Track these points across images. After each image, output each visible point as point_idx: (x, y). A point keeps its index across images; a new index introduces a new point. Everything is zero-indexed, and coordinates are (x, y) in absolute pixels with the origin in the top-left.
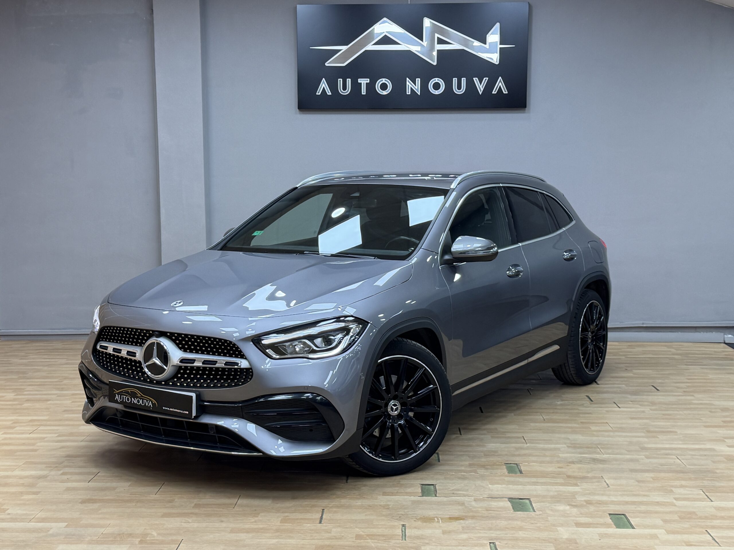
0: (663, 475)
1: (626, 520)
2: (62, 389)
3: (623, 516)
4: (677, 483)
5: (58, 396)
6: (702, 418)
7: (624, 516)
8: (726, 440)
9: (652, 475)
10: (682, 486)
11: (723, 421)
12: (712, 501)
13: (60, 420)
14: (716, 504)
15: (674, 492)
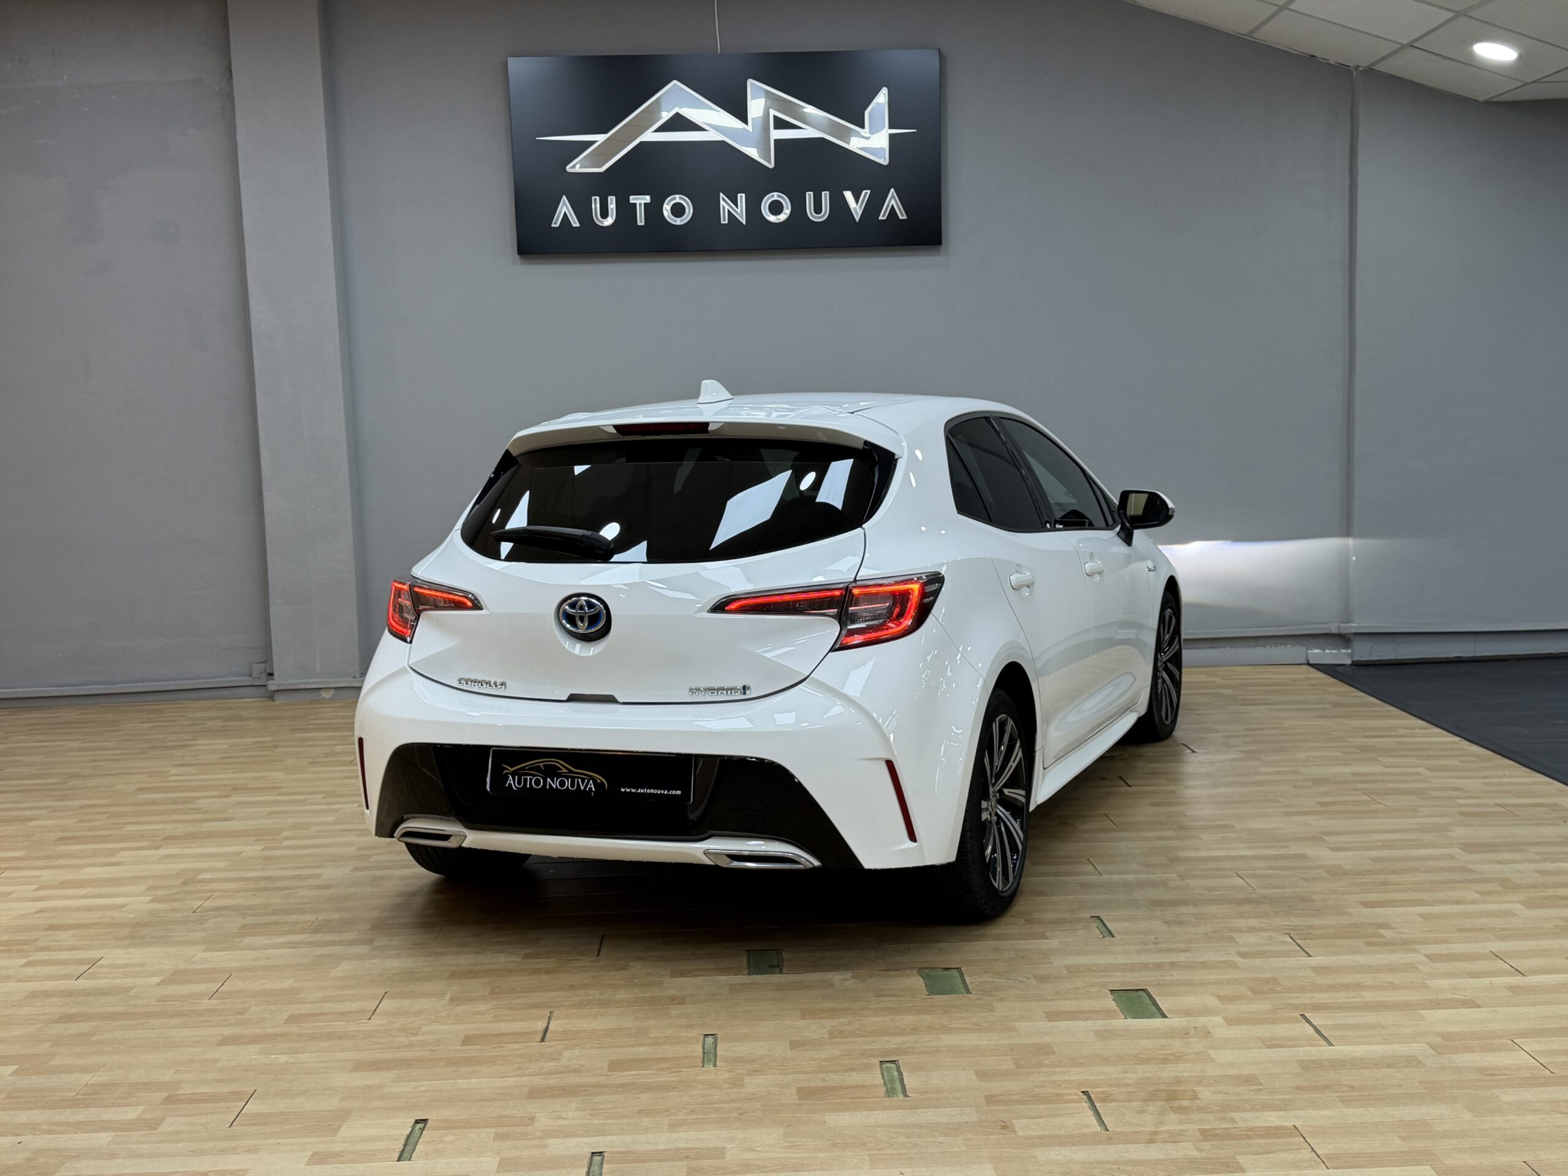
0: (1212, 909)
1: (1148, 1001)
2: (63, 798)
3: (1142, 993)
4: (1241, 923)
5: (53, 811)
6: (1281, 800)
7: (1145, 992)
8: (1325, 838)
9: (1192, 910)
10: (1251, 930)
11: (1319, 803)
12: (1310, 956)
13: (48, 857)
14: (1318, 960)
15: (1236, 942)
